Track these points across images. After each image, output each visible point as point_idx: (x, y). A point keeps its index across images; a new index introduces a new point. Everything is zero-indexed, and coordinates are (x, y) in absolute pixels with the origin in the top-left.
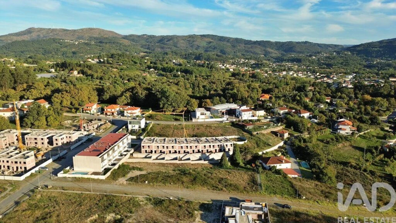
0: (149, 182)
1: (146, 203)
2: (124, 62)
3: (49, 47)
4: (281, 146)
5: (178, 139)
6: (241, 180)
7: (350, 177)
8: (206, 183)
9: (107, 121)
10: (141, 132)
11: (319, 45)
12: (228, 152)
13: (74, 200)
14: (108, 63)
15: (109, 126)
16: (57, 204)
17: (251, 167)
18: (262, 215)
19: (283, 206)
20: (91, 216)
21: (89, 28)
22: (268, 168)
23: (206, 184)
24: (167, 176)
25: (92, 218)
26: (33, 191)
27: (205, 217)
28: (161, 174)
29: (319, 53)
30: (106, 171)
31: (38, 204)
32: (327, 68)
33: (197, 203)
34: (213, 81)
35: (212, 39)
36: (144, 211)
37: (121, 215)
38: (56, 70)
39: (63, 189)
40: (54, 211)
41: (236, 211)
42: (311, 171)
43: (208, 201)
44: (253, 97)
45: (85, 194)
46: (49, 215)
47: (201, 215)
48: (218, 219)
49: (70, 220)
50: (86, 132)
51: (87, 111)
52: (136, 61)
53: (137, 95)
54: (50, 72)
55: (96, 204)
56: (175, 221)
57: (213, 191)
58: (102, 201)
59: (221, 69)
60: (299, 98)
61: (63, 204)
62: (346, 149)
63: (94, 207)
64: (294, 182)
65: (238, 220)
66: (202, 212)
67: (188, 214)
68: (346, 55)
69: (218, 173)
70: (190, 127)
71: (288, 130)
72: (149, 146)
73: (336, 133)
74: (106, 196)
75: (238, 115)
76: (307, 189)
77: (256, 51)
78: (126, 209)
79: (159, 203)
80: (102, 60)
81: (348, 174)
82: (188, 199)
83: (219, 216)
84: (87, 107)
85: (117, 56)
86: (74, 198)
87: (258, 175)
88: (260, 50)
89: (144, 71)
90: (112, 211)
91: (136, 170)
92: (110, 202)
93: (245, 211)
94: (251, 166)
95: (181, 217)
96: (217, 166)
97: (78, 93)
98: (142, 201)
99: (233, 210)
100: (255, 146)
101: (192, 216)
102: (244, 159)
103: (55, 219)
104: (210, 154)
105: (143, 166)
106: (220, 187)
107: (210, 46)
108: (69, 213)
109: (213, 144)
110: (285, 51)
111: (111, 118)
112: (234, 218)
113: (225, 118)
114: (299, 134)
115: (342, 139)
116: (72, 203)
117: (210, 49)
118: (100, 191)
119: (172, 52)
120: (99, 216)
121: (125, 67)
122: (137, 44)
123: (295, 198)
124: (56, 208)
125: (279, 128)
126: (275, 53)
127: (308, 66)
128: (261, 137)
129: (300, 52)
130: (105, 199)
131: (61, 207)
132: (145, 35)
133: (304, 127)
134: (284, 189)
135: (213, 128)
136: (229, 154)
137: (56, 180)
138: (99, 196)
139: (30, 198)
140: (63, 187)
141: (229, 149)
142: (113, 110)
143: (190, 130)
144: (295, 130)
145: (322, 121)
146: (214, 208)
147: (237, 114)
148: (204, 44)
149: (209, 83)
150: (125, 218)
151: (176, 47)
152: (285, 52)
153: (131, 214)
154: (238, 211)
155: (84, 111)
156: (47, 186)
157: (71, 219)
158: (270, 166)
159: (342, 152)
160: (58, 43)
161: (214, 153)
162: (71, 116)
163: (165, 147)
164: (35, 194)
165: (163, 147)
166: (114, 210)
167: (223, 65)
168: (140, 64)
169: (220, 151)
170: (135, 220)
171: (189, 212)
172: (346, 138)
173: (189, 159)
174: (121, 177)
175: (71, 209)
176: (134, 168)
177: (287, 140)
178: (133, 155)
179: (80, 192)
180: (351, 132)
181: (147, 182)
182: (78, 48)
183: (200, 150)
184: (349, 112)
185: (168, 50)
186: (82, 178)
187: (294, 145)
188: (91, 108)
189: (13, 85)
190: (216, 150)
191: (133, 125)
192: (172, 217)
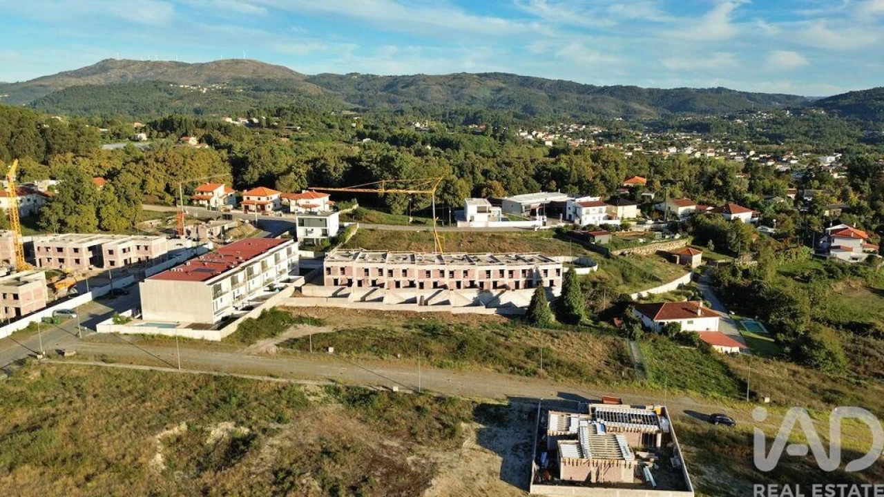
0: (337, 351)
1: (326, 400)
2: (306, 124)
3: (145, 99)
4: (685, 283)
5: (418, 255)
6: (586, 354)
7: (877, 359)
8: (490, 356)
9: (247, 221)
10: (328, 244)
11: (749, 96)
12: (549, 290)
13: (128, 388)
14: (269, 126)
15: (250, 233)
16: (78, 395)
17: (612, 327)
18: (655, 436)
19: (712, 419)
20: (168, 426)
21: (233, 60)
22: (659, 329)
23: (492, 359)
24: (388, 339)
25: (170, 432)
26: (21, 363)
27: (490, 438)
28: (372, 333)
29: (750, 112)
30: (227, 321)
31: (29, 392)
32: (771, 144)
33: (467, 403)
34: (507, 160)
35: (504, 83)
36: (317, 418)
37: (250, 427)
38: (150, 137)
39: (103, 361)
40: (67, 412)
41: (578, 422)
42: (773, 340)
43: (497, 400)
44: (608, 178)
45: (160, 372)
46: (49, 421)
47: (479, 433)
48: (526, 445)
49: (106, 435)
50: (190, 241)
51: (201, 202)
52: (332, 124)
53: (324, 171)
54: (138, 141)
55: (189, 398)
56: (402, 445)
57: (510, 376)
58: (204, 391)
59: (524, 142)
60: (721, 183)
61: (95, 396)
62: (857, 294)
63: (181, 406)
64: (733, 364)
65: (586, 445)
66: (481, 426)
67: (439, 430)
68: (814, 116)
69: (524, 337)
70: (450, 237)
71: (699, 249)
72: (343, 269)
73: (825, 258)
74: (216, 378)
75: (570, 216)
76: (772, 382)
77: (605, 108)
78: (267, 410)
79: (360, 399)
80: (255, 120)
81: (871, 351)
82: (443, 392)
83: (531, 437)
84: (202, 193)
85: (290, 113)
86: (129, 381)
87: (632, 344)
88: (613, 105)
89: (349, 143)
90: (226, 417)
91: (305, 324)
92: (225, 394)
93: (606, 423)
94: (613, 323)
95: (422, 436)
96: (522, 319)
97: (184, 164)
98: (315, 394)
99: (569, 420)
100: (617, 281)
101: (452, 434)
102: (592, 308)
103: (65, 430)
104: (503, 292)
105: (327, 316)
106: (531, 366)
107: (500, 99)
108: (107, 417)
109: (511, 268)
110: (671, 109)
111: (257, 216)
112: (576, 441)
113: (539, 222)
114: (729, 260)
115: (843, 272)
116: (122, 394)
117: (500, 105)
118: (202, 367)
119: (413, 109)
120: (189, 425)
121: (306, 134)
122: (337, 93)
123: (741, 399)
124: (73, 405)
125: (678, 244)
126: (649, 113)
127: (726, 140)
128: (633, 261)
129: (706, 112)
130: (213, 385)
131: (88, 403)
132: (356, 74)
133: (742, 242)
134: (706, 378)
135: (509, 241)
136: (553, 295)
137: (91, 339)
138: (197, 378)
139: (10, 379)
140: (104, 355)
141: (552, 282)
142: (263, 199)
143: (450, 244)
144: (719, 250)
145: (786, 231)
146: (514, 416)
147: (569, 212)
148: (485, 93)
149: (498, 165)
150: (260, 434)
151: (423, 99)
152: (672, 112)
153: (279, 426)
154: (584, 424)
155: (195, 203)
156: (61, 353)
157: (110, 432)
158: (663, 323)
159: (845, 302)
160: (165, 91)
161: (513, 290)
162: (160, 212)
163: (385, 272)
164: (26, 369)
165: (381, 270)
166: (234, 414)
167: (530, 133)
168: (342, 129)
169: (528, 285)
170: (290, 439)
171: (443, 424)
172: (854, 270)
173: (447, 303)
174: (266, 337)
175: (115, 409)
176: (301, 320)
177: (699, 272)
178: (301, 291)
179: (147, 368)
180: (866, 255)
181: (331, 350)
182: (207, 101)
183: (477, 283)
184: (851, 214)
185: (405, 106)
186: (160, 336)
187: (719, 283)
188: (210, 194)
189: (43, 156)
190: (517, 284)
191: (309, 229)
192: (395, 435)
